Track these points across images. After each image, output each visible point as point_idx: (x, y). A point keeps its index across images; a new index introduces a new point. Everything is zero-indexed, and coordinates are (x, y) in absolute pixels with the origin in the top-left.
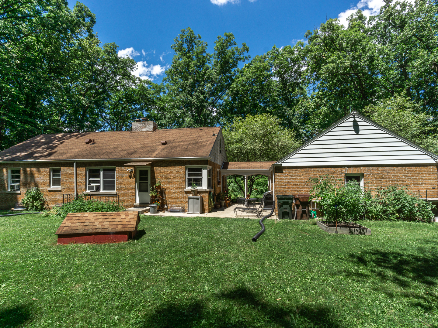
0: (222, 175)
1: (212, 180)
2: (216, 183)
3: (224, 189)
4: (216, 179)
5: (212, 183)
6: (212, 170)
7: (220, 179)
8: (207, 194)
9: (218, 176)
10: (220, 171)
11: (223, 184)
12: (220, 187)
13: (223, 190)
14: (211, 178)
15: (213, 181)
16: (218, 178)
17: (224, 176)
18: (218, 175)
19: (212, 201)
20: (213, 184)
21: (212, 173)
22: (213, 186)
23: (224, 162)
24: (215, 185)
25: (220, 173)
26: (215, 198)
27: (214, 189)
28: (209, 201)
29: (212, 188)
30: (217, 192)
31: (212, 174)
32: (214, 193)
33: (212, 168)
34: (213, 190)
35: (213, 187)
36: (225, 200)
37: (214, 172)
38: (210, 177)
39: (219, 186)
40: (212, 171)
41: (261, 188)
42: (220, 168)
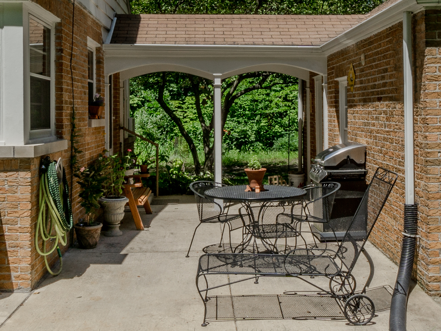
0: (109, 71)
1: (59, 89)
2: (82, 107)
3: (117, 136)
4: (80, 88)
5: (59, 108)
6: (59, 38)
7: (99, 91)
8: (25, 177)
9: (90, 76)
10: (98, 50)
11: (115, 112)
12: (99, 130)
13: (115, 143)
14: (52, 79)
15: (66, 97)
16: (90, 85)
17: (116, 77)
18: (90, 70)
19: (56, 213)
20: (67, 112)
21: (60, 50)
22: (66, 122)
23: (116, 15)
24: (73, 116)
25: (100, 62)
26: (77, 189)
27: (72, 140)
28: (34, 219)
29: (60, 136)
30: (87, 155)
31: (59, 58)
32: (72, 162)
33: (59, 27)
34: (65, 144)
35: (66, 130)
36: (126, 193)
37: (67, 50)
38: (45, 71)
39: (95, 123)
40: (59, 44)
41: (241, 127)
42: (98, 38)
